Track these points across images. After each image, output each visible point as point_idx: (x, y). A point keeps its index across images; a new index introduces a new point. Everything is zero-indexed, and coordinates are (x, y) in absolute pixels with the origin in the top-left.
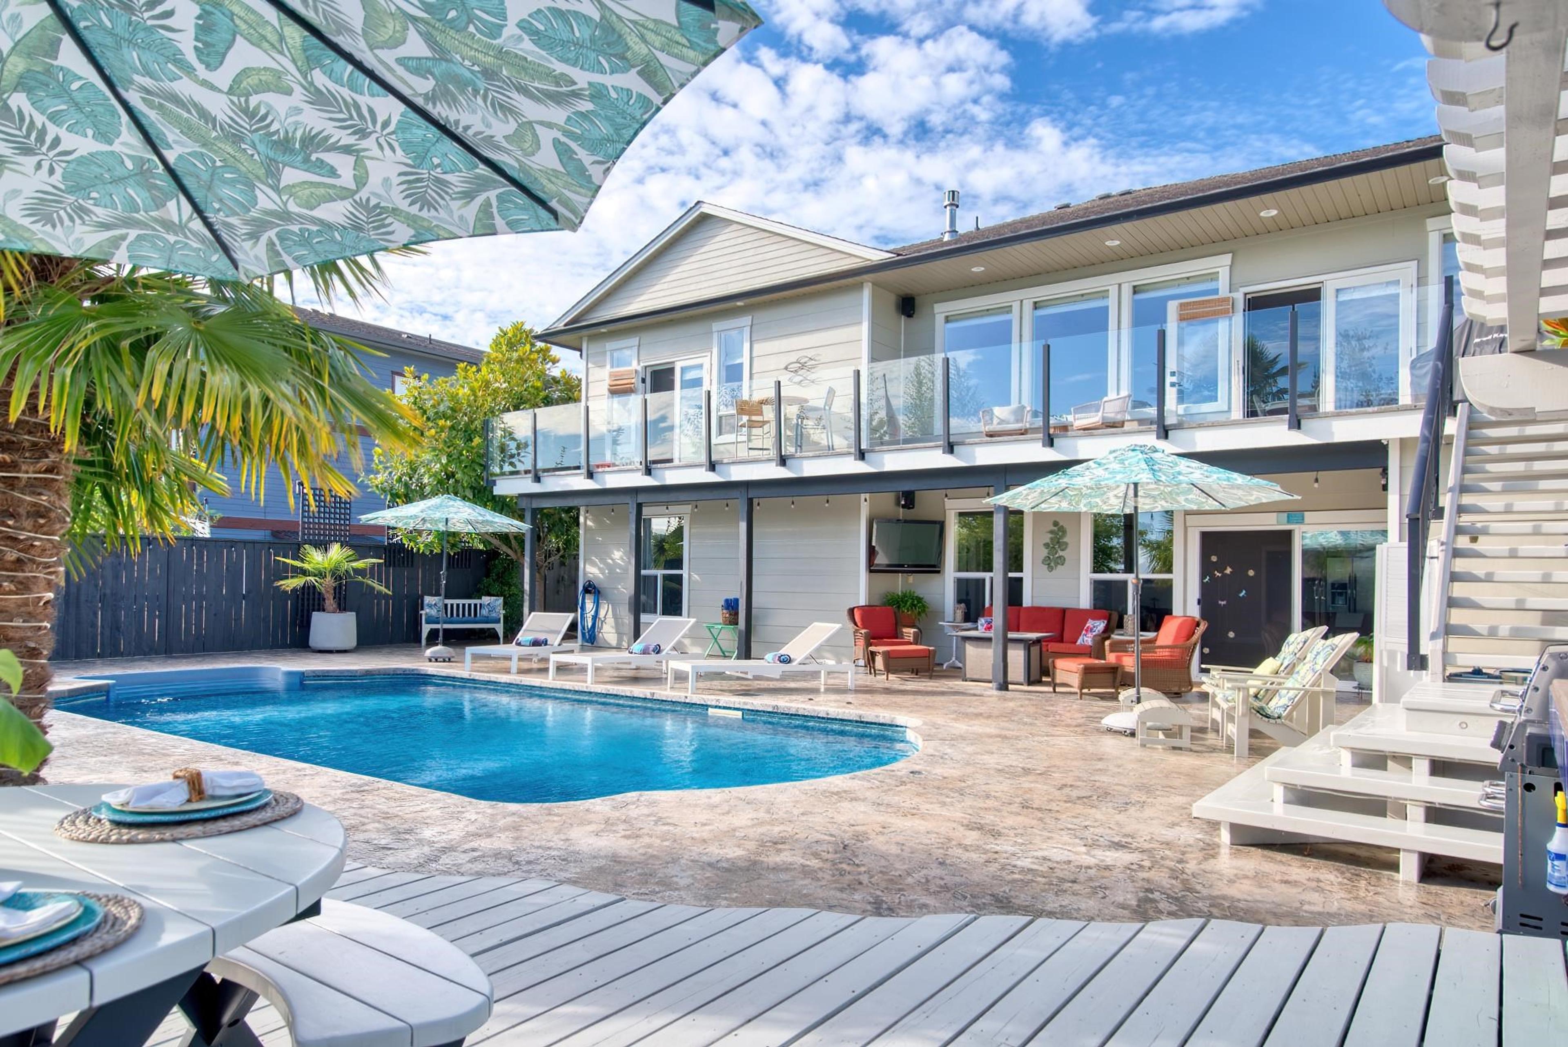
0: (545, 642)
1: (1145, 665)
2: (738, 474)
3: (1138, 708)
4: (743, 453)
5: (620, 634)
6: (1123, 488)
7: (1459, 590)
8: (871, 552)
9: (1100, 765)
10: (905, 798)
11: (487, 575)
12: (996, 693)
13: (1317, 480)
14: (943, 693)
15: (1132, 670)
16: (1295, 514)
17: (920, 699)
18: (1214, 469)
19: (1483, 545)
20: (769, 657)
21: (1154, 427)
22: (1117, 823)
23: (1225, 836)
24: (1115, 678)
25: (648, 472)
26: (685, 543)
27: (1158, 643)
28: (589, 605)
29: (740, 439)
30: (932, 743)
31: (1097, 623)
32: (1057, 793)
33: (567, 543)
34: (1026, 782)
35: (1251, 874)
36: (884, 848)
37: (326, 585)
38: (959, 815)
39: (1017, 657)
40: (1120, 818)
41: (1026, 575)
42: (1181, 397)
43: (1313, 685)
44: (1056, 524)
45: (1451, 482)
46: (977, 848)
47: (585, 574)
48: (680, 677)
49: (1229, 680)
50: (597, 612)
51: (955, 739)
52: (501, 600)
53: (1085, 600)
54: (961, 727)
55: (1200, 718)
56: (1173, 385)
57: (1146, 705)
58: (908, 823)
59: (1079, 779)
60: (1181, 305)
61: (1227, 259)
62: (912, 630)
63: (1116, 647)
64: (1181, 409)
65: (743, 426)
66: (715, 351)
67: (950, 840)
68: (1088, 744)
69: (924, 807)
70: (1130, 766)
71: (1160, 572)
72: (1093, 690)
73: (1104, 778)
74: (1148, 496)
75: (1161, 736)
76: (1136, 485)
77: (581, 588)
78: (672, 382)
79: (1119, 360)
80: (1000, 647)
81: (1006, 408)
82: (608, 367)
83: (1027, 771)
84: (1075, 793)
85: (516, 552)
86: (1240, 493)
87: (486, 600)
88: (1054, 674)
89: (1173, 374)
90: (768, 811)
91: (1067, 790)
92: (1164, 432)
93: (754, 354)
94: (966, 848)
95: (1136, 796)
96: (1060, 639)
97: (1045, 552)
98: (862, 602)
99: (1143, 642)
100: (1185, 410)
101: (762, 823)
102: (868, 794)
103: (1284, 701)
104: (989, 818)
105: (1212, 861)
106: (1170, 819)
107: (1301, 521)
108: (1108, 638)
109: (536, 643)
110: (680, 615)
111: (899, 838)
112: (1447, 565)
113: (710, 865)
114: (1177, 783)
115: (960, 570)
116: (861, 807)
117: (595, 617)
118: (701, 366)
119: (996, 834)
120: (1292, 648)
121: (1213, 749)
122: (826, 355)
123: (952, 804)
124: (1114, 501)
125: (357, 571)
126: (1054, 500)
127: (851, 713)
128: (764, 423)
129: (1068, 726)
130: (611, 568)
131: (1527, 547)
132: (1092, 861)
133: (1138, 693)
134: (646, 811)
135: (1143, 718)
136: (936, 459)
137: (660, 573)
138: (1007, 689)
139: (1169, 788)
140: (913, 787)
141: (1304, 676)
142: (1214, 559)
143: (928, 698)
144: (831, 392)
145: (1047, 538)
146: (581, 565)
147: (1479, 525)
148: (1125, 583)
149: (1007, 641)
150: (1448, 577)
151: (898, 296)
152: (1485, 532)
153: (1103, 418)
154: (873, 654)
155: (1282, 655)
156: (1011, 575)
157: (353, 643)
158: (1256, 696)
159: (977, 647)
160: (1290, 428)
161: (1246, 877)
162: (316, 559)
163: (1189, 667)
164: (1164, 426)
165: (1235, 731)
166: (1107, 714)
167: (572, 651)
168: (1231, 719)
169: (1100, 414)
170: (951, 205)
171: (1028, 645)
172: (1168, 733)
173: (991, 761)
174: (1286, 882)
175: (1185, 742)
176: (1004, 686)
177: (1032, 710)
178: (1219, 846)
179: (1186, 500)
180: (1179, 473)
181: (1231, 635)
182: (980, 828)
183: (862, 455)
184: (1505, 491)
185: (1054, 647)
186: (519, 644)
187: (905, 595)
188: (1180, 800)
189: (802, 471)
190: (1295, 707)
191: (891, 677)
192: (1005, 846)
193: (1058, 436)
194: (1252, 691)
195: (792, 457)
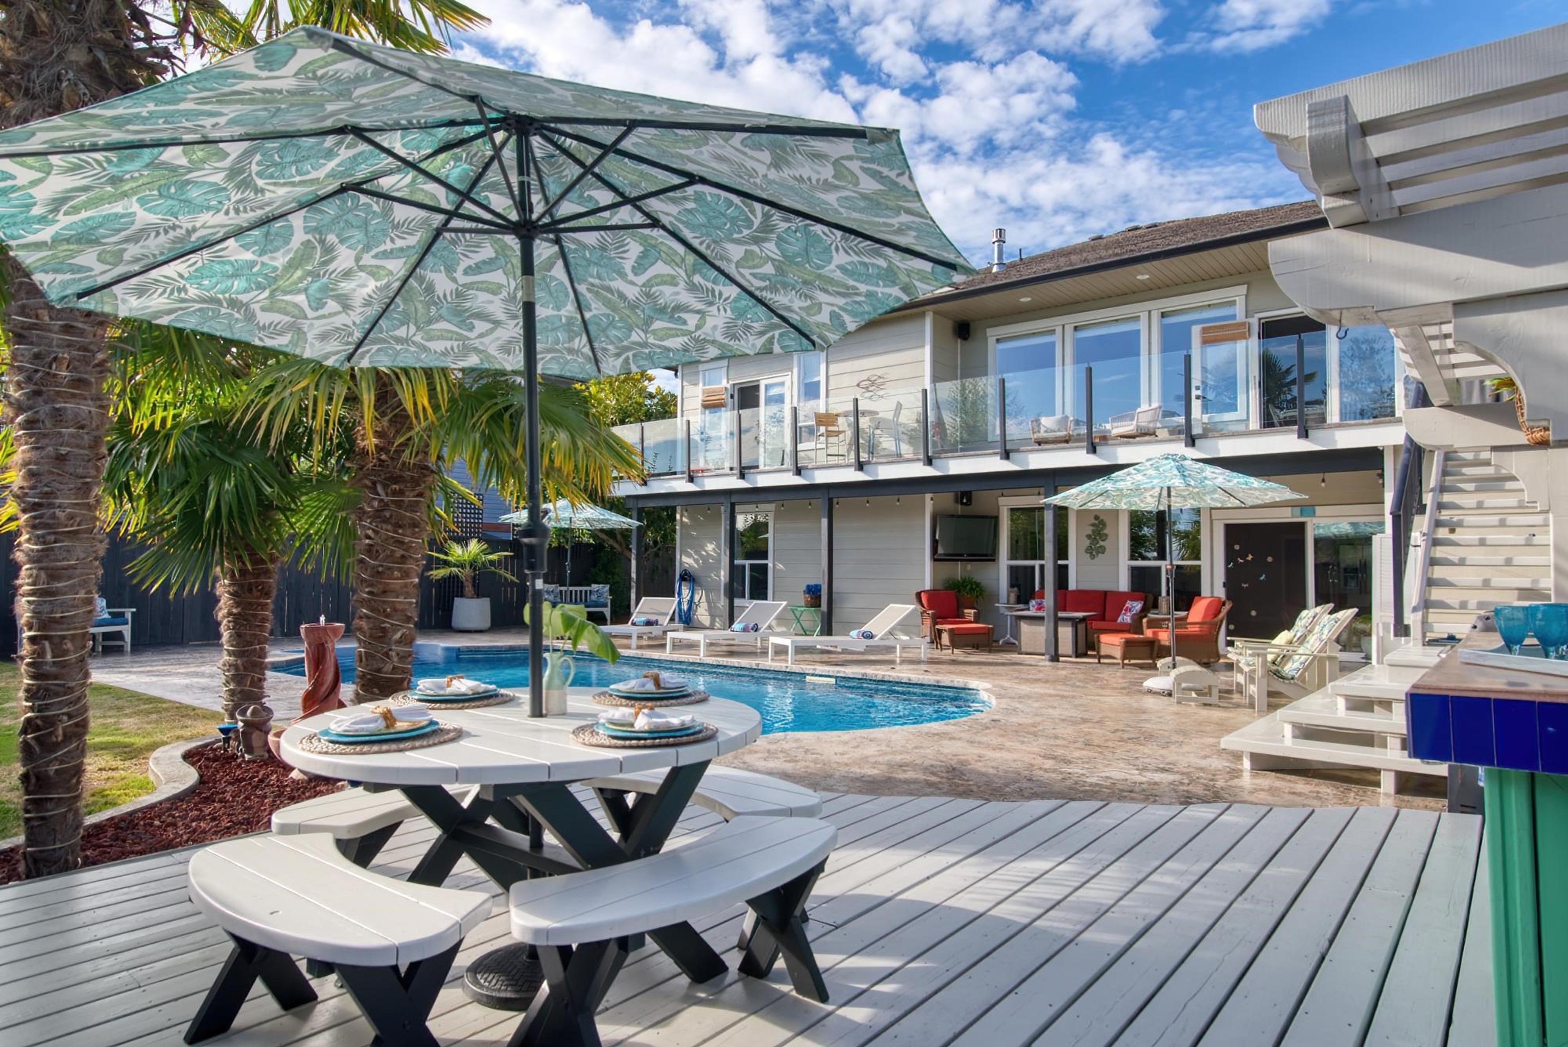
0: (656, 623)
1: (1179, 639)
2: (822, 477)
3: (1174, 673)
4: (822, 459)
5: (713, 617)
6: (1158, 489)
7: (1438, 572)
8: (935, 544)
9: (1144, 717)
10: (992, 738)
11: (595, 566)
12: (1048, 663)
13: (1323, 481)
14: (1003, 664)
15: (1167, 644)
16: (1307, 508)
17: (985, 669)
18: (1235, 474)
19: (1459, 535)
20: (854, 633)
21: (1183, 436)
22: (1162, 756)
23: (1247, 764)
24: (1152, 650)
25: (742, 476)
26: (770, 535)
27: (1189, 621)
28: (686, 592)
29: (819, 446)
30: (1004, 701)
31: (1135, 604)
32: (1112, 735)
33: (664, 537)
34: (1085, 728)
35: (1267, 787)
36: (984, 770)
37: (465, 574)
38: (1036, 750)
39: (1066, 633)
40: (1162, 752)
41: (1072, 562)
42: (1205, 409)
43: (1320, 652)
44: (1096, 518)
45: (1432, 484)
46: (1054, 771)
47: (681, 563)
48: (781, 651)
49: (1250, 648)
50: (692, 597)
51: (1021, 698)
52: (607, 587)
53: (1124, 584)
54: (1025, 689)
55: (1226, 683)
56: (1198, 397)
57: (1181, 670)
58: (997, 755)
59: (1128, 725)
60: (1204, 329)
61: (1243, 289)
62: (973, 611)
63: (1153, 624)
64: (1206, 418)
65: (822, 435)
66: (795, 370)
67: (1032, 765)
68: (1133, 701)
69: (1008, 744)
70: (1169, 718)
71: (1189, 559)
72: (1133, 662)
73: (1148, 726)
74: (1180, 496)
75: (1194, 695)
76: (1169, 488)
77: (677, 577)
78: (758, 397)
79: (1150, 376)
80: (1052, 624)
81: (1052, 418)
82: (701, 385)
83: (1085, 721)
84: (1126, 736)
85: (621, 545)
86: (1257, 493)
87: (595, 587)
88: (1099, 648)
89: (1198, 388)
90: (888, 746)
91: (1119, 734)
92: (1192, 441)
93: (830, 373)
94: (1046, 770)
95: (1175, 738)
96: (1102, 618)
97: (1087, 543)
98: (928, 586)
99: (1177, 619)
100: (1209, 418)
101: (886, 754)
102: (963, 735)
103: (1296, 665)
104: (1060, 752)
105: (1236, 780)
106: (1203, 753)
107: (1313, 514)
108: (1145, 616)
109: (649, 623)
110: (766, 599)
111: (994, 764)
112: (1427, 551)
113: (857, 779)
114: (1208, 729)
115: (1012, 559)
116: (959, 744)
117: (691, 602)
118: (782, 384)
119: (1068, 762)
120: (1303, 622)
121: (1238, 706)
122: (893, 374)
123: (1029, 742)
124: (1149, 500)
125: (492, 563)
126: (1098, 500)
127: (929, 679)
128: (840, 432)
129: (1116, 688)
130: (705, 559)
131: (1492, 537)
132: (1144, 779)
133: (1174, 660)
134: (794, 745)
135: (1178, 680)
136: (993, 464)
137: (747, 563)
138: (1058, 661)
139: (1202, 733)
140: (996, 731)
141: (1313, 644)
142: (1237, 547)
143: (992, 668)
144: (899, 406)
145: (1089, 530)
146: (678, 557)
147: (1455, 519)
148: (1159, 569)
149: (1057, 620)
150: (1428, 561)
151: (956, 322)
152: (1460, 524)
153: (1138, 426)
154: (940, 632)
155: (1295, 628)
156: (1060, 562)
157: (487, 624)
158: (1274, 663)
159: (1031, 625)
160: (1299, 437)
161: (1262, 790)
162: (457, 552)
163: (1216, 641)
164: (1191, 436)
165: (1256, 690)
166: (1146, 679)
167: (677, 630)
168: (1252, 680)
169: (1135, 422)
170: (998, 241)
171: (1075, 622)
172: (1199, 692)
173: (1055, 713)
174: (1294, 793)
175: (1214, 699)
176: (1055, 658)
177: (1081, 676)
178: (1242, 771)
179: (1212, 499)
180: (1205, 478)
181: (1253, 613)
182: (1054, 758)
183: (929, 461)
184: (1478, 490)
185: (1096, 624)
186: (634, 624)
187: (964, 581)
188: (1212, 740)
189: (877, 475)
190: (1306, 669)
191: (955, 651)
192: (1076, 770)
193: (1100, 444)
194: (1270, 658)
195: (868, 463)
